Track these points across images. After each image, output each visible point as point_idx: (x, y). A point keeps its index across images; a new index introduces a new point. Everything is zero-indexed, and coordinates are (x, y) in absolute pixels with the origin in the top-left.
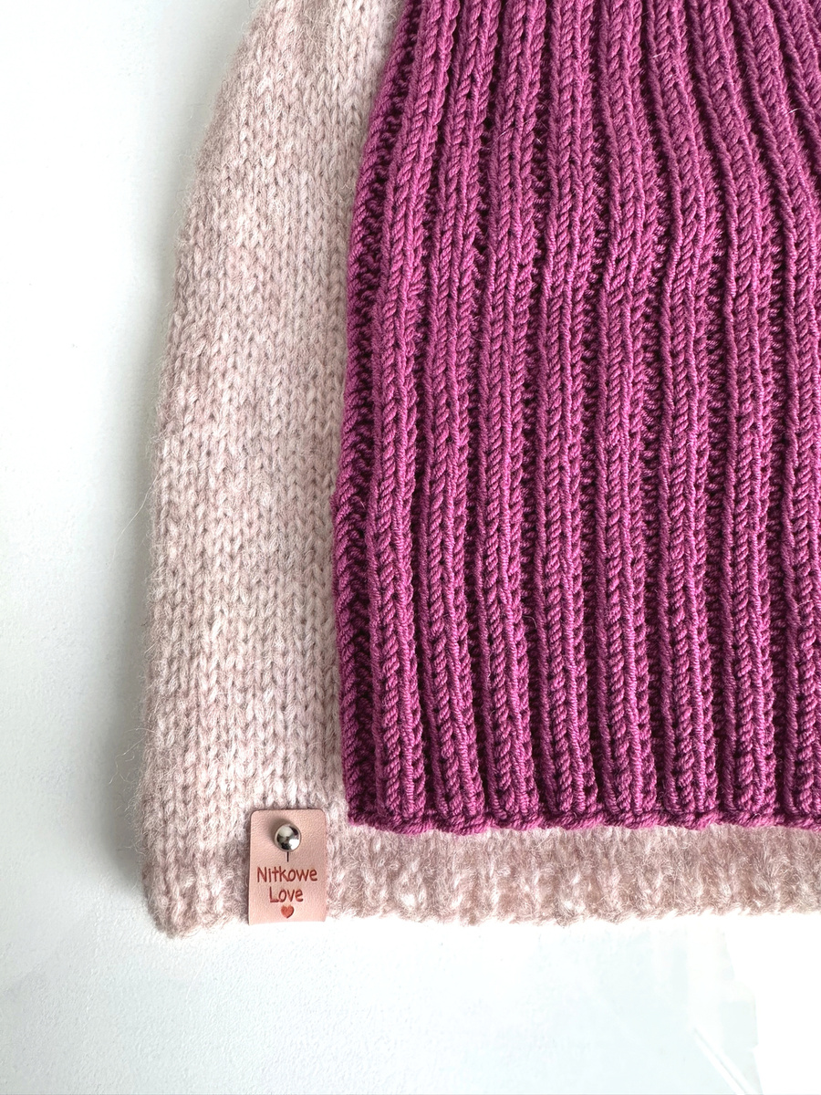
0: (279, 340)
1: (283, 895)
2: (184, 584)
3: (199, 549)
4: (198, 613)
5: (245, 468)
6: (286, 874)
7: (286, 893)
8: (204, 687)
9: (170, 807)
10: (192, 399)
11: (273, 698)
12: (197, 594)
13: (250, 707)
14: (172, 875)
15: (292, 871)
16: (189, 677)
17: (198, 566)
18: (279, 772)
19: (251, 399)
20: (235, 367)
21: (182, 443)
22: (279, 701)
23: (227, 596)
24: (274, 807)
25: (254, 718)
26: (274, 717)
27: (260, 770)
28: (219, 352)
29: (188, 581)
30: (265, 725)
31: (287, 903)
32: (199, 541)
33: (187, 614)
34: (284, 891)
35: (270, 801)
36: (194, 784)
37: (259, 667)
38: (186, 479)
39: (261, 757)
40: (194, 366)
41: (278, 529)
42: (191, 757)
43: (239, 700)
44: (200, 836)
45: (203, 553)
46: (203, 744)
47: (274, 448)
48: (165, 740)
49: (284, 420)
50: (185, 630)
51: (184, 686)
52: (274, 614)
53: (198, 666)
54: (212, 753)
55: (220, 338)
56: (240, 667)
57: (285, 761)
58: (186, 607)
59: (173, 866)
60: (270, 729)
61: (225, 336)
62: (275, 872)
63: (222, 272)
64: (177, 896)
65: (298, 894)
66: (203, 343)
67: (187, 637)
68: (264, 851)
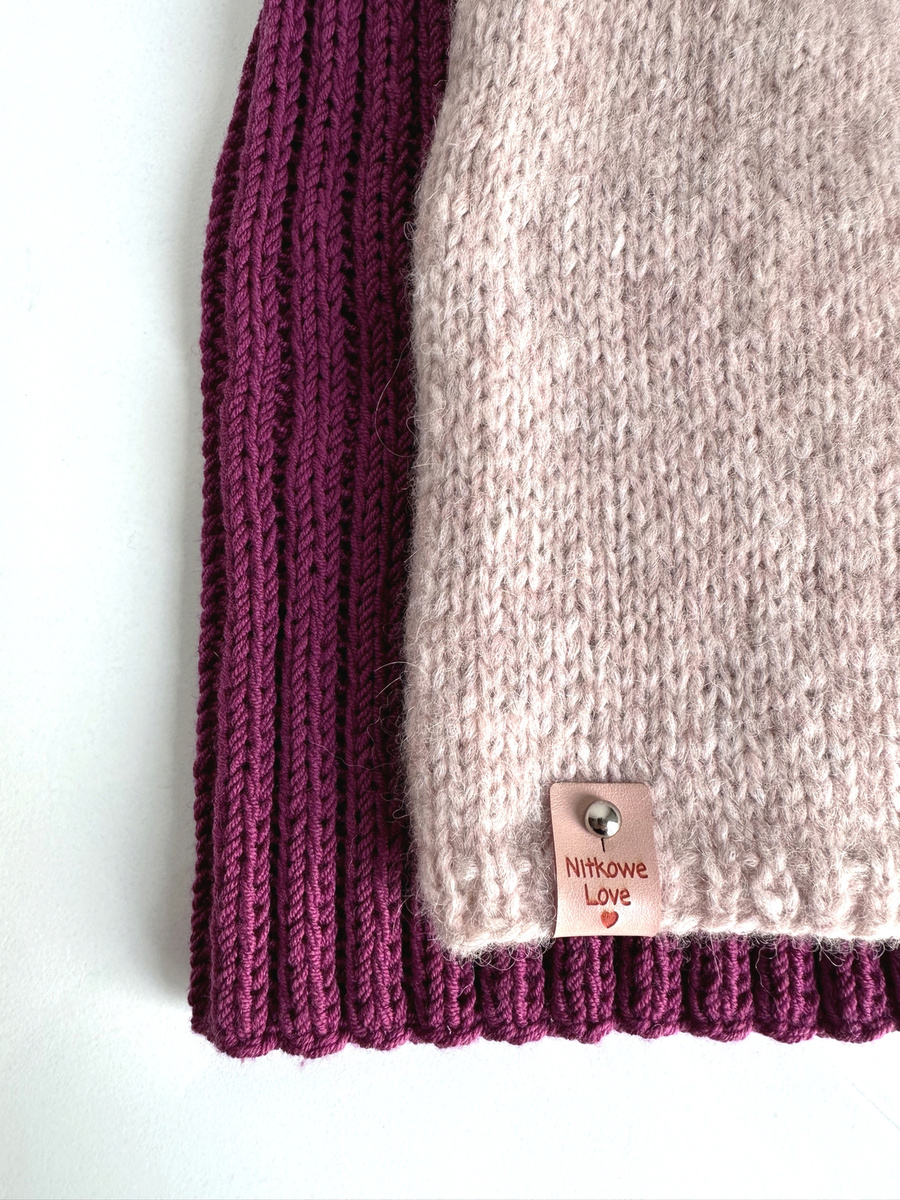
0: (581, 141)
1: (603, 896)
2: (456, 471)
3: (476, 421)
4: (477, 509)
5: (532, 313)
6: (605, 867)
7: (609, 893)
8: (485, 612)
9: (441, 769)
10: (460, 211)
11: (579, 632)
12: (477, 483)
13: (548, 640)
14: (444, 862)
15: (612, 863)
16: (464, 596)
17: (476, 446)
18: (585, 731)
19: (537, 220)
20: (520, 172)
21: (444, 275)
22: (587, 634)
23: (516, 488)
24: (579, 778)
25: (554, 654)
26: (579, 656)
27: (561, 726)
28: (501, 146)
29: (462, 467)
30: (568, 666)
31: (610, 907)
32: (476, 409)
33: (460, 512)
34: (604, 890)
35: (572, 771)
36: (476, 740)
37: (558, 589)
38: (453, 326)
39: (561, 709)
40: (465, 165)
41: (577, 401)
42: (470, 703)
43: (532, 630)
44: (484, 812)
45: (483, 426)
46: (487, 684)
47: (569, 289)
48: (432, 678)
49: (583, 250)
50: (458, 531)
51: (458, 608)
52: (577, 516)
53: (477, 582)
54: (499, 700)
55: (505, 127)
56: (535, 586)
57: (595, 716)
58: (460, 501)
59: (444, 850)
60: (575, 672)
61: (512, 123)
62: (590, 865)
63: (517, 33)
64: (453, 892)
65: (624, 895)
66: (479, 130)
67: (460, 541)
68: (570, 837)
